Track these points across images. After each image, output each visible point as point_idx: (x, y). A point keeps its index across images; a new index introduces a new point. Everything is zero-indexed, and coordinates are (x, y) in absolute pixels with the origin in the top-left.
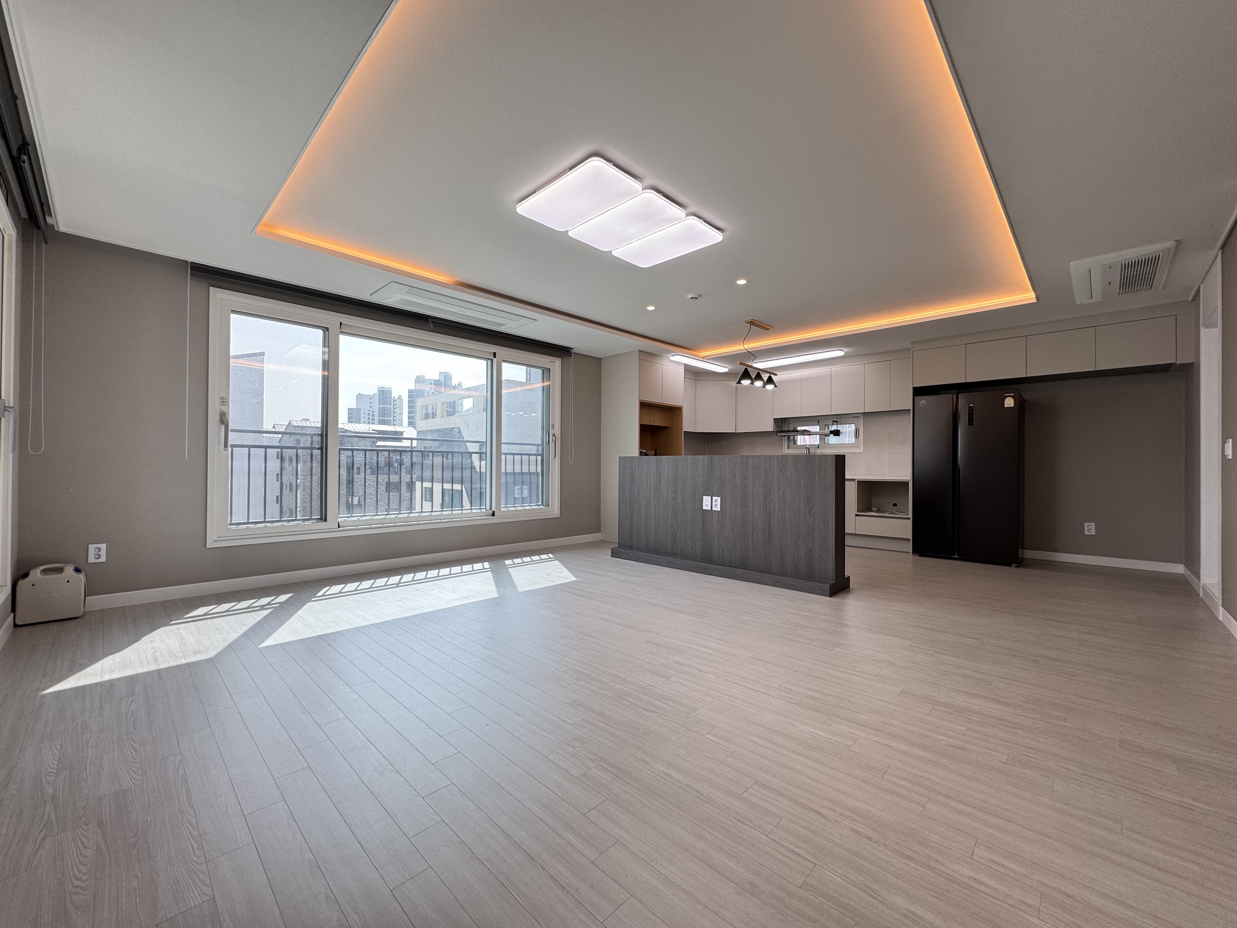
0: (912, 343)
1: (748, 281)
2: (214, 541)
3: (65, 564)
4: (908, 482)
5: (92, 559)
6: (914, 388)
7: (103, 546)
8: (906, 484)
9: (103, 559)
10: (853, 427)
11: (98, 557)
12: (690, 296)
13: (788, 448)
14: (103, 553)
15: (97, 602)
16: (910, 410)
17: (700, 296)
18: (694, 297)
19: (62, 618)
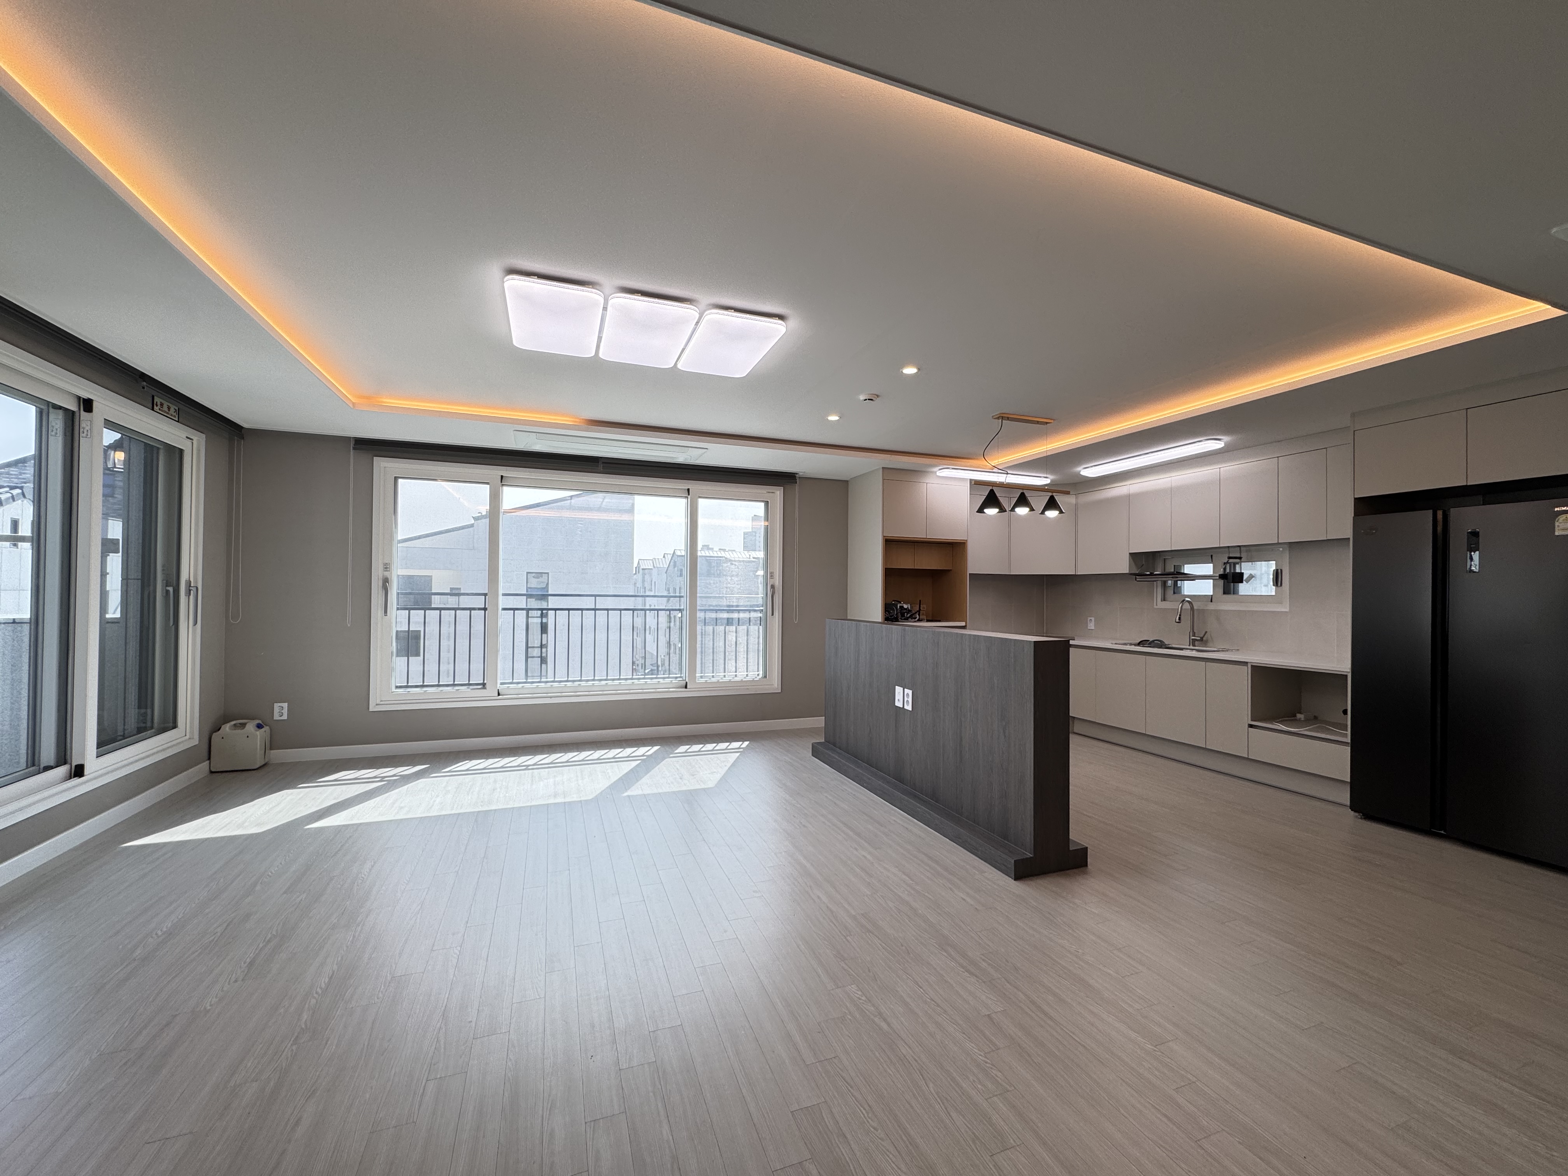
0: (1353, 415)
1: (919, 369)
2: (377, 705)
3: (250, 721)
4: (1346, 676)
5: (276, 717)
6: (1356, 499)
7: (285, 705)
8: (1343, 677)
9: (285, 717)
10: (1272, 566)
11: (281, 715)
12: (862, 397)
13: (1164, 599)
14: (285, 711)
15: (279, 755)
16: (1349, 539)
17: (878, 396)
18: (867, 398)
19: (244, 768)
